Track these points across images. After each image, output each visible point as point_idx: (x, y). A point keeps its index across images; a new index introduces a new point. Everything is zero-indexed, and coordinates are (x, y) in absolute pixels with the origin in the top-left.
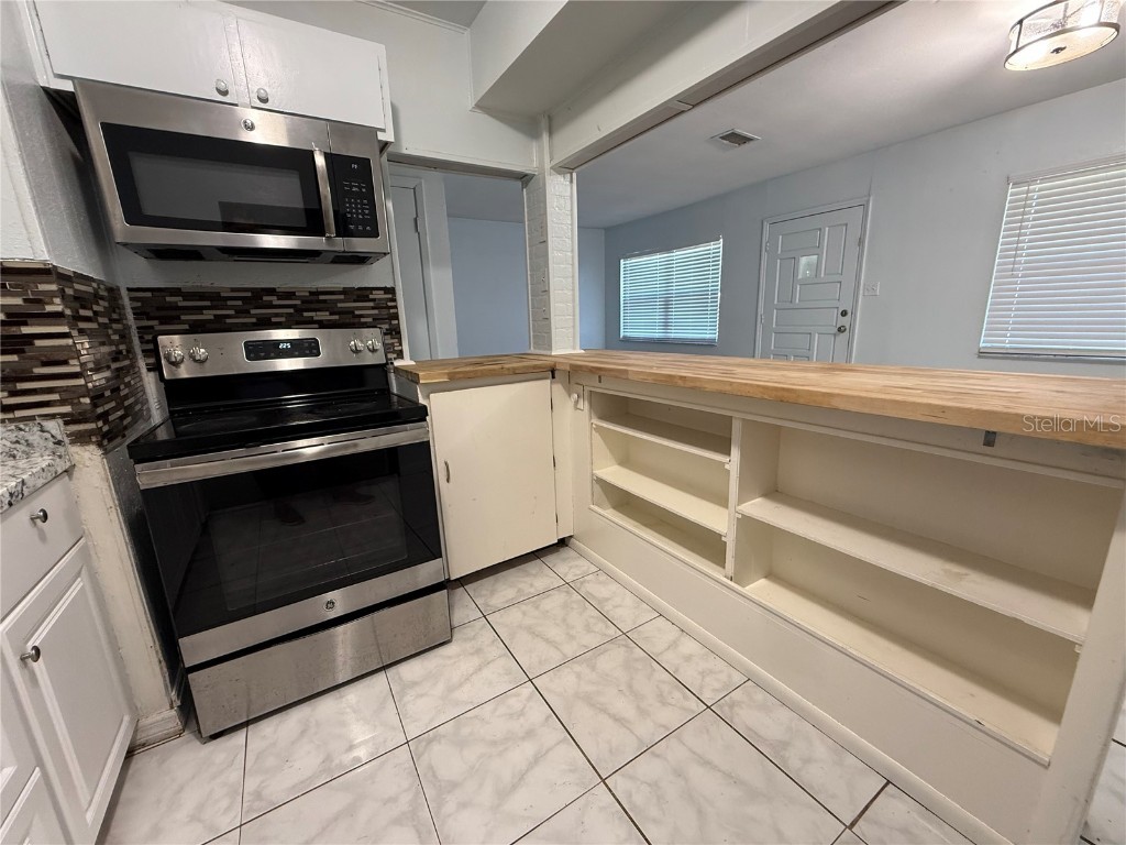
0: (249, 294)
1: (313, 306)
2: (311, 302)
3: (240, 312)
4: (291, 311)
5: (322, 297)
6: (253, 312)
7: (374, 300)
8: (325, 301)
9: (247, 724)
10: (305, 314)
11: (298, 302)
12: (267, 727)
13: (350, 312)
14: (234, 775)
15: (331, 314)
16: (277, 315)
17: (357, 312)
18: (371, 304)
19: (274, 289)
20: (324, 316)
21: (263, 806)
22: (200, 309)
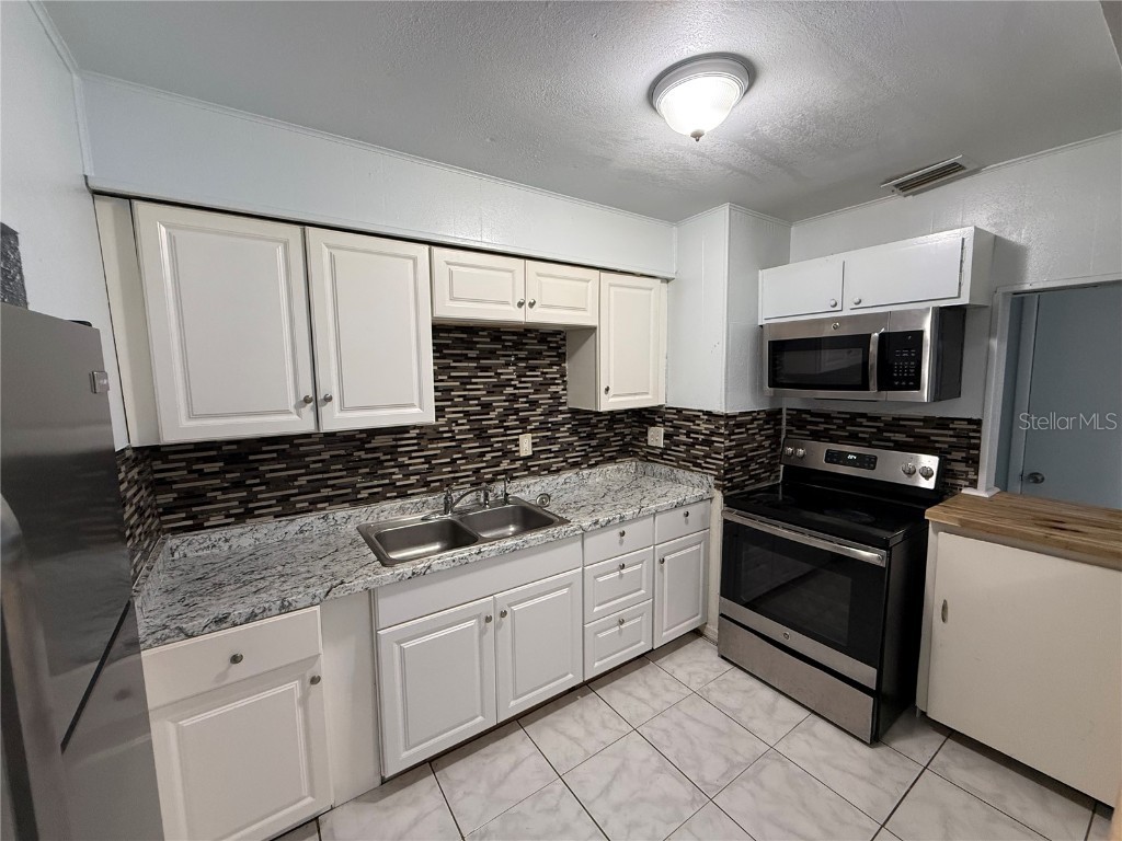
0: (848, 416)
1: (893, 428)
2: (892, 425)
3: (840, 427)
4: (875, 430)
5: (901, 423)
6: (848, 428)
7: (954, 429)
8: (904, 426)
9: (736, 665)
10: (885, 434)
11: (882, 425)
12: (740, 674)
13: (926, 437)
14: (712, 677)
15: (907, 436)
16: (863, 432)
17: (932, 438)
18: (951, 433)
19: (865, 414)
20: (901, 437)
21: (705, 695)
22: (817, 424)
